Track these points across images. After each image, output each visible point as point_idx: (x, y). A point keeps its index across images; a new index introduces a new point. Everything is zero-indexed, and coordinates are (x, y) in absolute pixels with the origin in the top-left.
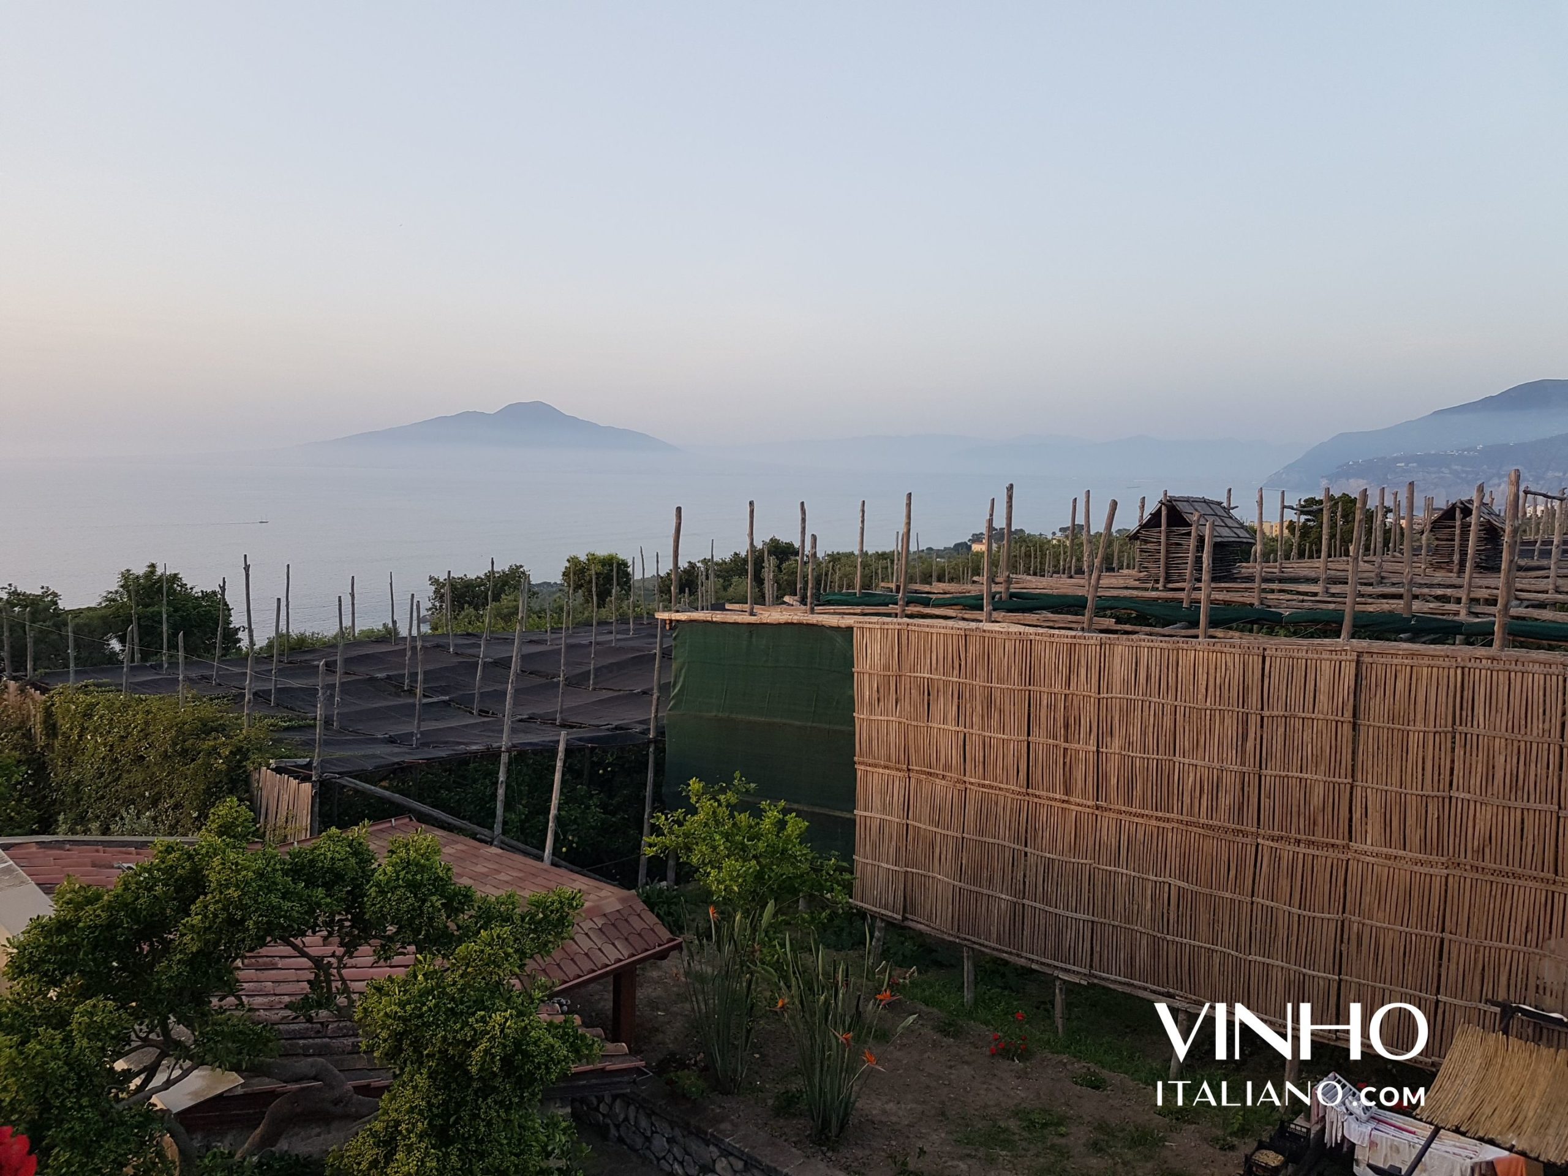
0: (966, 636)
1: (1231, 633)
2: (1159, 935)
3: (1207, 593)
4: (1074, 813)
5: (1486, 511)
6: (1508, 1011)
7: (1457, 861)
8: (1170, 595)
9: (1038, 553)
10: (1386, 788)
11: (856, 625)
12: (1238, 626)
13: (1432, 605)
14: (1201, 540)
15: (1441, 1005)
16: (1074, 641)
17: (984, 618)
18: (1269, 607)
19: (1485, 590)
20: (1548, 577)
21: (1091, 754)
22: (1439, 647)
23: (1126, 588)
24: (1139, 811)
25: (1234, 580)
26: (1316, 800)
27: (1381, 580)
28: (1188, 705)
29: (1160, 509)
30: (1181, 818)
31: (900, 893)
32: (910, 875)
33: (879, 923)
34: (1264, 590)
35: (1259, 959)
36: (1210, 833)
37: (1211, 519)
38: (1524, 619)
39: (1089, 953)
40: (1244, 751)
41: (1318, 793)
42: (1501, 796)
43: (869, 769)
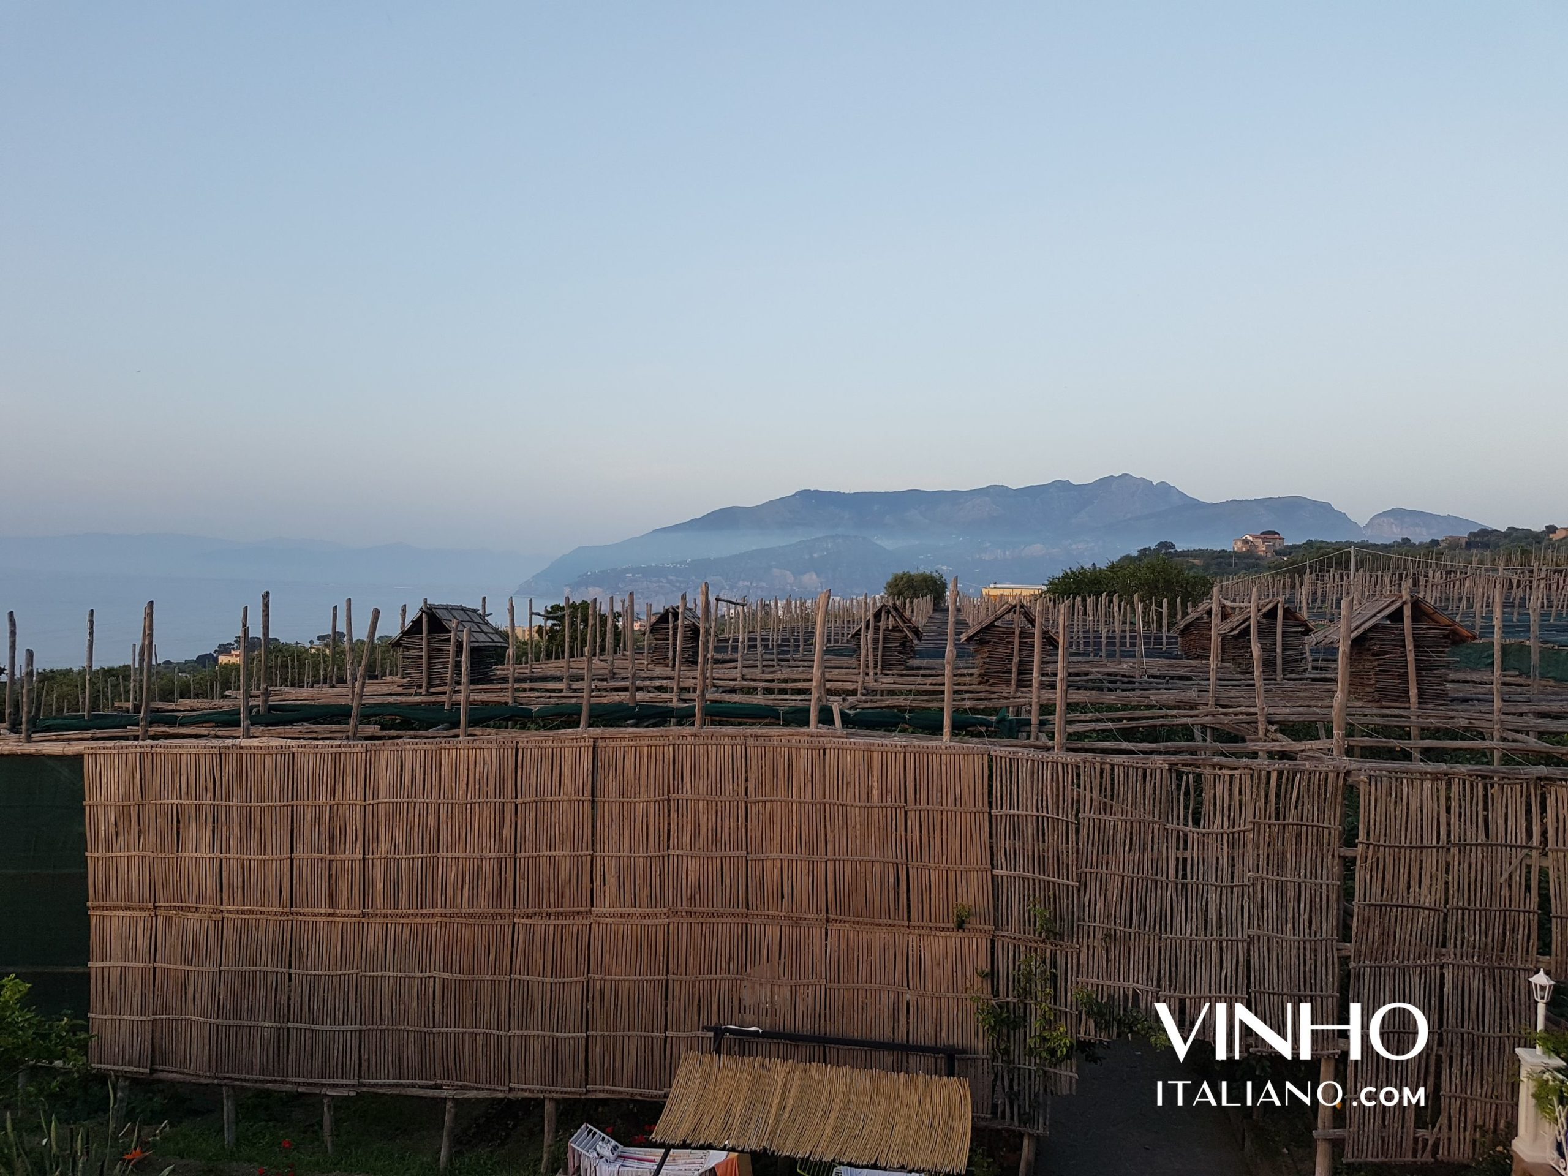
0: (220, 754)
1: (488, 730)
2: (426, 1030)
3: (466, 695)
4: (340, 925)
5: (691, 615)
6: (719, 1033)
7: (676, 909)
8: (432, 698)
9: (296, 663)
10: (619, 854)
11: (87, 751)
12: (495, 724)
13: (652, 695)
14: (460, 645)
15: (669, 1040)
16: (339, 750)
17: (241, 735)
18: (522, 704)
19: (691, 680)
20: (736, 668)
21: (357, 862)
22: (655, 729)
23: (390, 695)
24: (405, 911)
25: (491, 682)
26: (564, 874)
27: (614, 676)
28: (450, 801)
29: (420, 617)
30: (444, 911)
31: (147, 1045)
32: (159, 1023)
33: (121, 1083)
34: (517, 690)
35: (517, 1032)
36: (472, 921)
37: (468, 625)
38: (720, 702)
39: (357, 1062)
40: (501, 839)
41: (565, 865)
42: (705, 849)
43: (106, 913)
